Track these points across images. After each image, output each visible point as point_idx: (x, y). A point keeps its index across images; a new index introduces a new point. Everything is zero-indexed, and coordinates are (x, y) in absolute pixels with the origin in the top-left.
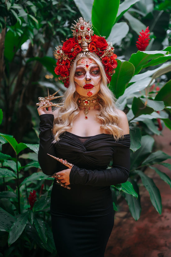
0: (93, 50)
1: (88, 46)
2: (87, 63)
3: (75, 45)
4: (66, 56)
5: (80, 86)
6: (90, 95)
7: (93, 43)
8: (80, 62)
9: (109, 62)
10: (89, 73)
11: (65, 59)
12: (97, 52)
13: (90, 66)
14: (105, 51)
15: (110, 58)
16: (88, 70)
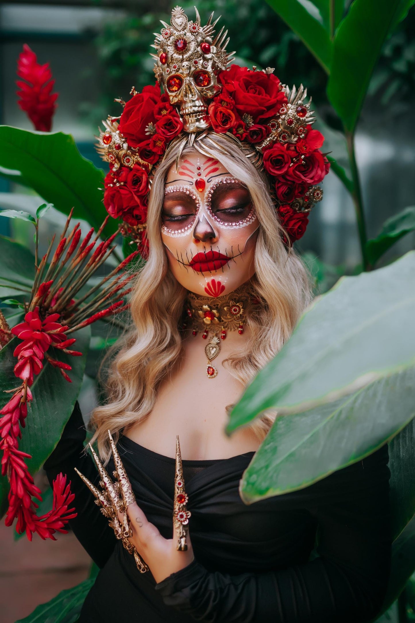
0: (225, 123)
1: (207, 112)
2: (199, 175)
3: (161, 110)
4: (135, 153)
5: (179, 261)
6: (217, 291)
7: (225, 99)
8: (176, 172)
9: (292, 162)
10: (207, 210)
11: (131, 165)
12: (241, 131)
13: (212, 184)
14: (274, 121)
15: (295, 147)
16: (205, 200)
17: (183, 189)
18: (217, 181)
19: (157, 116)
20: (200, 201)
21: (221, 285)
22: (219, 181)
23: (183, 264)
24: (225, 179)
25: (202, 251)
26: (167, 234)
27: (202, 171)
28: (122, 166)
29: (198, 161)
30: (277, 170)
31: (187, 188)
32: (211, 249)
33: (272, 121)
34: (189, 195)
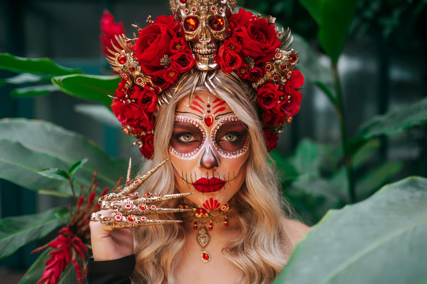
2: (209, 112)
3: (175, 44)
4: (146, 76)
5: (183, 179)
6: (213, 207)
7: (234, 43)
8: (188, 106)
9: (280, 100)
10: (212, 142)
11: (142, 84)
12: (243, 72)
13: (219, 121)
14: (269, 63)
15: (284, 88)
16: (211, 133)
17: (193, 122)
18: (224, 119)
19: (173, 51)
20: (206, 133)
21: (218, 203)
22: (225, 119)
23: (187, 182)
24: (230, 117)
25: (204, 176)
26: (174, 154)
27: (212, 109)
28: (134, 84)
29: (208, 99)
30: (268, 105)
31: (197, 122)
32: (213, 176)
33: (268, 64)
34: (198, 128)
